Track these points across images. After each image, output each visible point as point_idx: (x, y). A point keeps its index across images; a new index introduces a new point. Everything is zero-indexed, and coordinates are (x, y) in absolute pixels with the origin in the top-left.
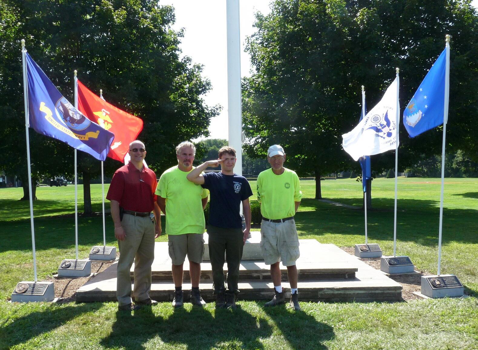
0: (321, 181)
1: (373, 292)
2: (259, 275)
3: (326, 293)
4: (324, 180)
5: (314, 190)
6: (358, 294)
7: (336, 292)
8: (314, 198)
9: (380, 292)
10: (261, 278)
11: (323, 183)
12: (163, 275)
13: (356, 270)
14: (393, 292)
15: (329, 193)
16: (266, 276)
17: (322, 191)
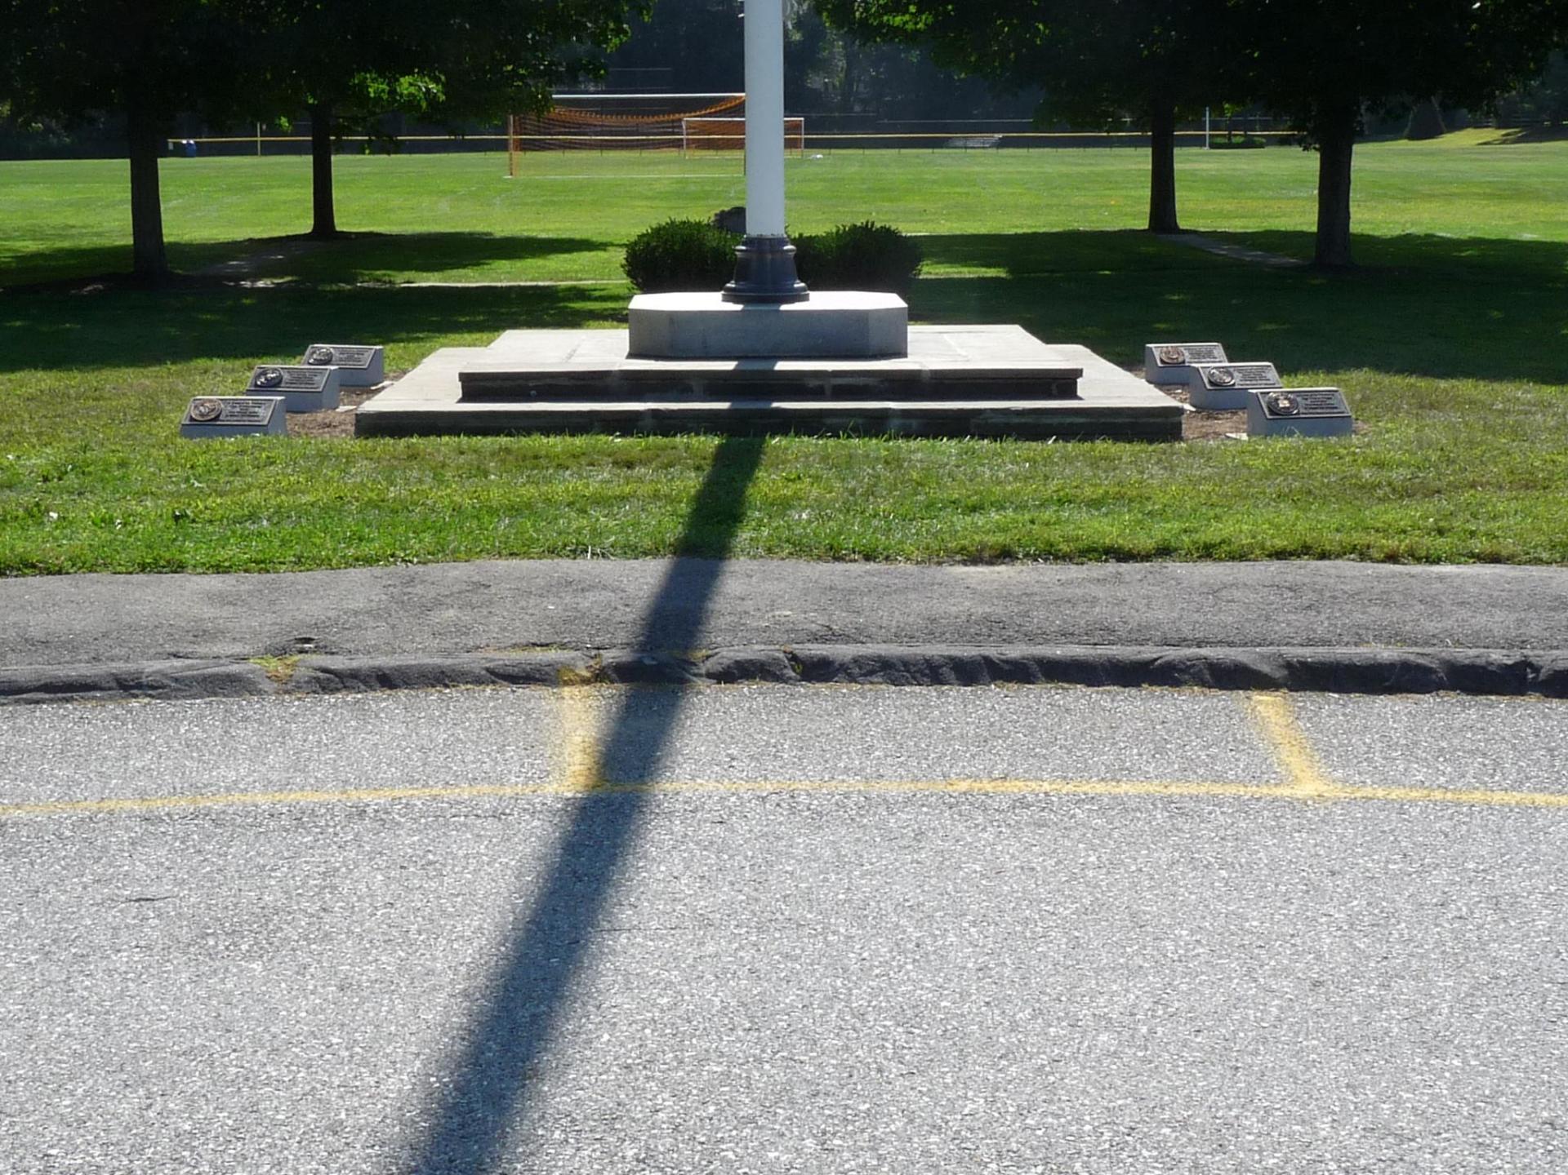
0: (1177, 151)
1: (1109, 420)
2: (820, 383)
3: (990, 421)
4: (1261, 146)
5: (1145, 193)
6: (1071, 424)
7: (1016, 420)
8: (1142, 228)
9: (1127, 420)
10: (828, 392)
11: (1186, 161)
12: (573, 382)
13: (1078, 373)
14: (1159, 420)
15: (1229, 206)
16: (840, 385)
17: (1180, 194)
